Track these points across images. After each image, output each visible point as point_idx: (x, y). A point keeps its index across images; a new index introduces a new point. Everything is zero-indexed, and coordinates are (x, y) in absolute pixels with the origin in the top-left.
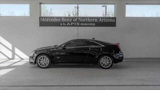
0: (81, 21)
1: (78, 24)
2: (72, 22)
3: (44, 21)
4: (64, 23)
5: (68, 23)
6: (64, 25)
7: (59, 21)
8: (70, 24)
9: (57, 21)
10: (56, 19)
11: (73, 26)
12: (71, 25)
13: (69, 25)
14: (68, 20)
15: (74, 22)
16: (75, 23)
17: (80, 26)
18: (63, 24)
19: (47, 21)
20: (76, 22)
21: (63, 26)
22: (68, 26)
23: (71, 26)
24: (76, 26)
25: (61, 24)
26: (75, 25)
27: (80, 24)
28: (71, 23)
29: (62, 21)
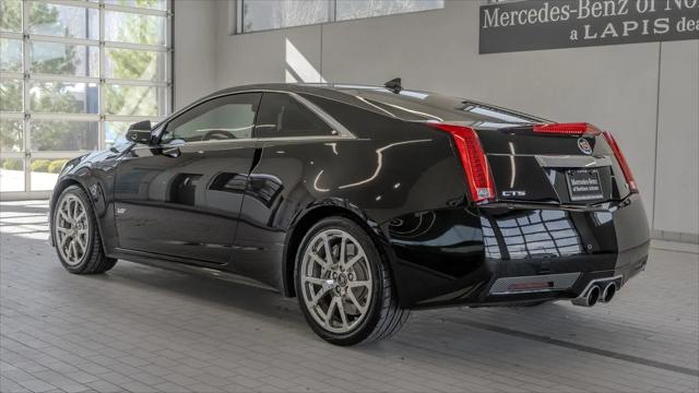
0: (679, 5)
1: (662, 25)
2: (626, 18)
3: (496, 25)
4: (587, 27)
5: (610, 25)
6: (587, 37)
7: (565, 16)
8: (619, 29)
9: (555, 17)
10: (549, 11)
11: (636, 37)
12: (625, 34)
13: (615, 35)
14: (610, 5)
15: (639, 18)
16: (646, 22)
17: (673, 36)
18: (581, 34)
19: (512, 23)
20: (652, 17)
21: (581, 43)
22: (610, 41)
23: (621, 40)
24: (651, 38)
25: (574, 35)
26: (645, 32)
27: (672, 25)
28: (626, 24)
29: (580, 17)
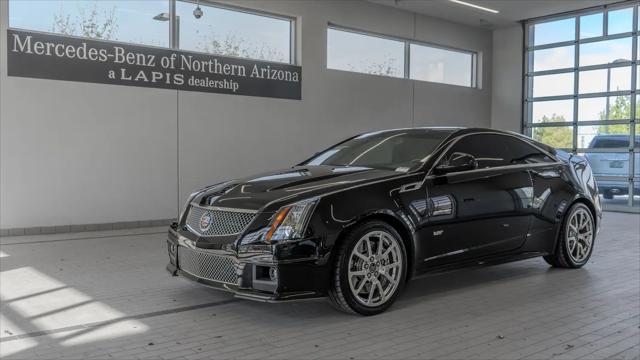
0: (190, 68)
1: (179, 79)
2: (154, 69)
3: (29, 51)
4: (123, 70)
5: (142, 72)
6: (123, 78)
7: (103, 58)
8: (149, 76)
9: (93, 56)
10: (87, 52)
11: (161, 84)
12: (154, 81)
13: (146, 80)
14: (141, 58)
15: (164, 72)
16: (168, 75)
17: (186, 87)
18: (118, 74)
19: (48, 54)
20: (173, 73)
21: (118, 81)
22: (141, 83)
23: (149, 84)
24: (172, 86)
25: (112, 75)
26: (168, 82)
27: (186, 80)
28: (154, 73)
29: (117, 61)
